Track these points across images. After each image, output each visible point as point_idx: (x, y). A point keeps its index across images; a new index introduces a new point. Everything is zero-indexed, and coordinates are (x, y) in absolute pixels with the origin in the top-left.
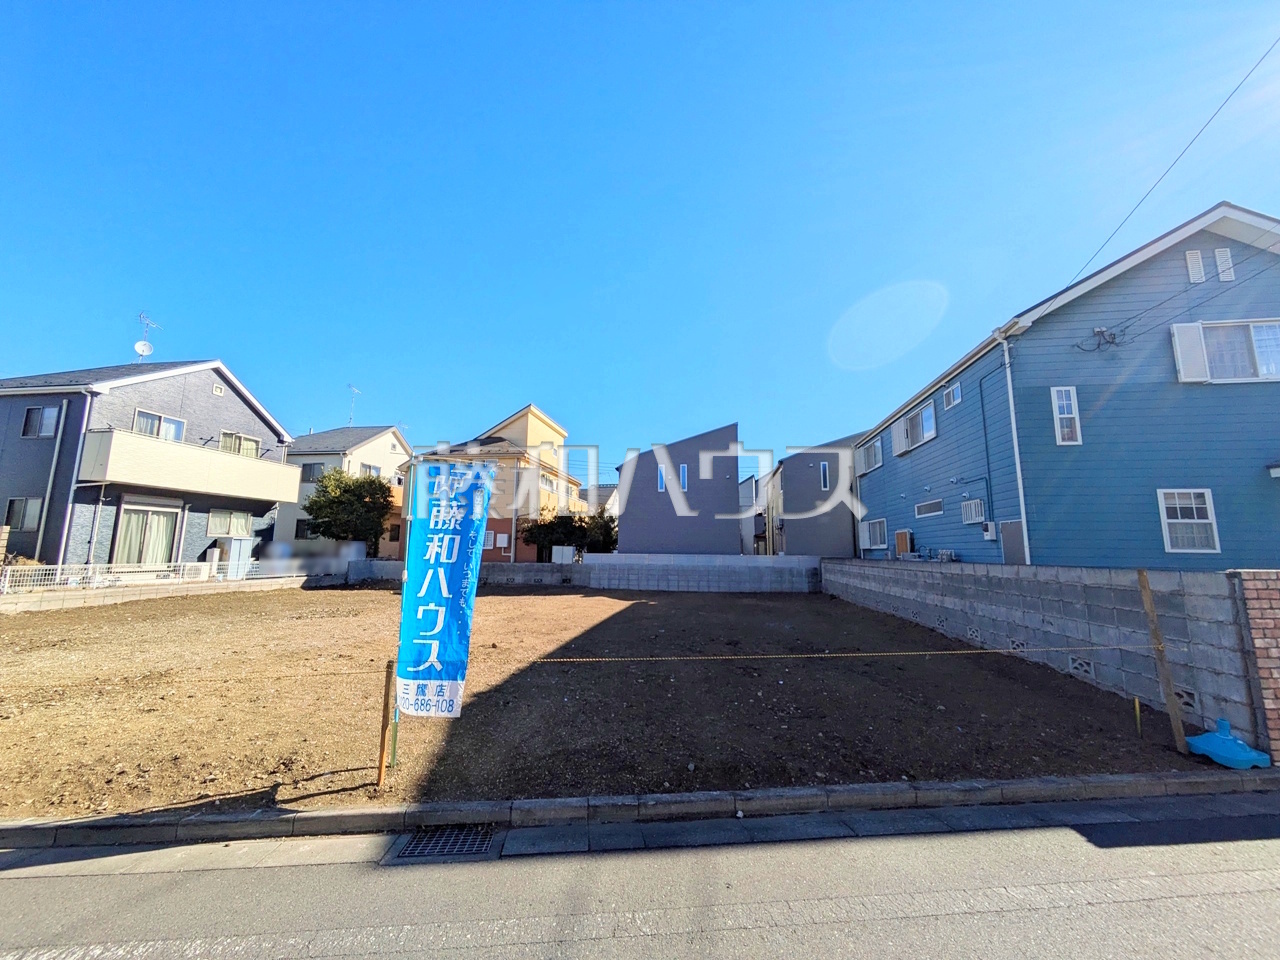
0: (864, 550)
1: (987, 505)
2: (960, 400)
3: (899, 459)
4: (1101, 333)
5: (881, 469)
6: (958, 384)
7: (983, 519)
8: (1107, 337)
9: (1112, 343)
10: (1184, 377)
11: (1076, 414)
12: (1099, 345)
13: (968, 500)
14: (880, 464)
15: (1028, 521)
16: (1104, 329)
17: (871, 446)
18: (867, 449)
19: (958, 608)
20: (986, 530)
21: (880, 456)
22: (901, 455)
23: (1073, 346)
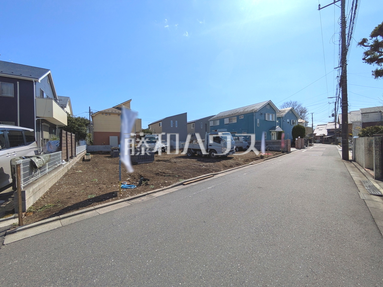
18: (214, 121)
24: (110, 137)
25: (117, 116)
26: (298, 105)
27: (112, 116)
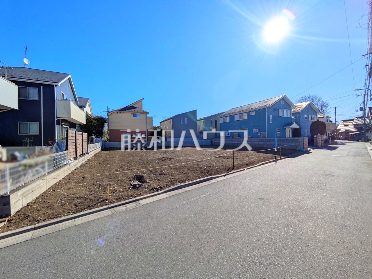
18: (224, 118)
25: (130, 114)
26: (318, 98)
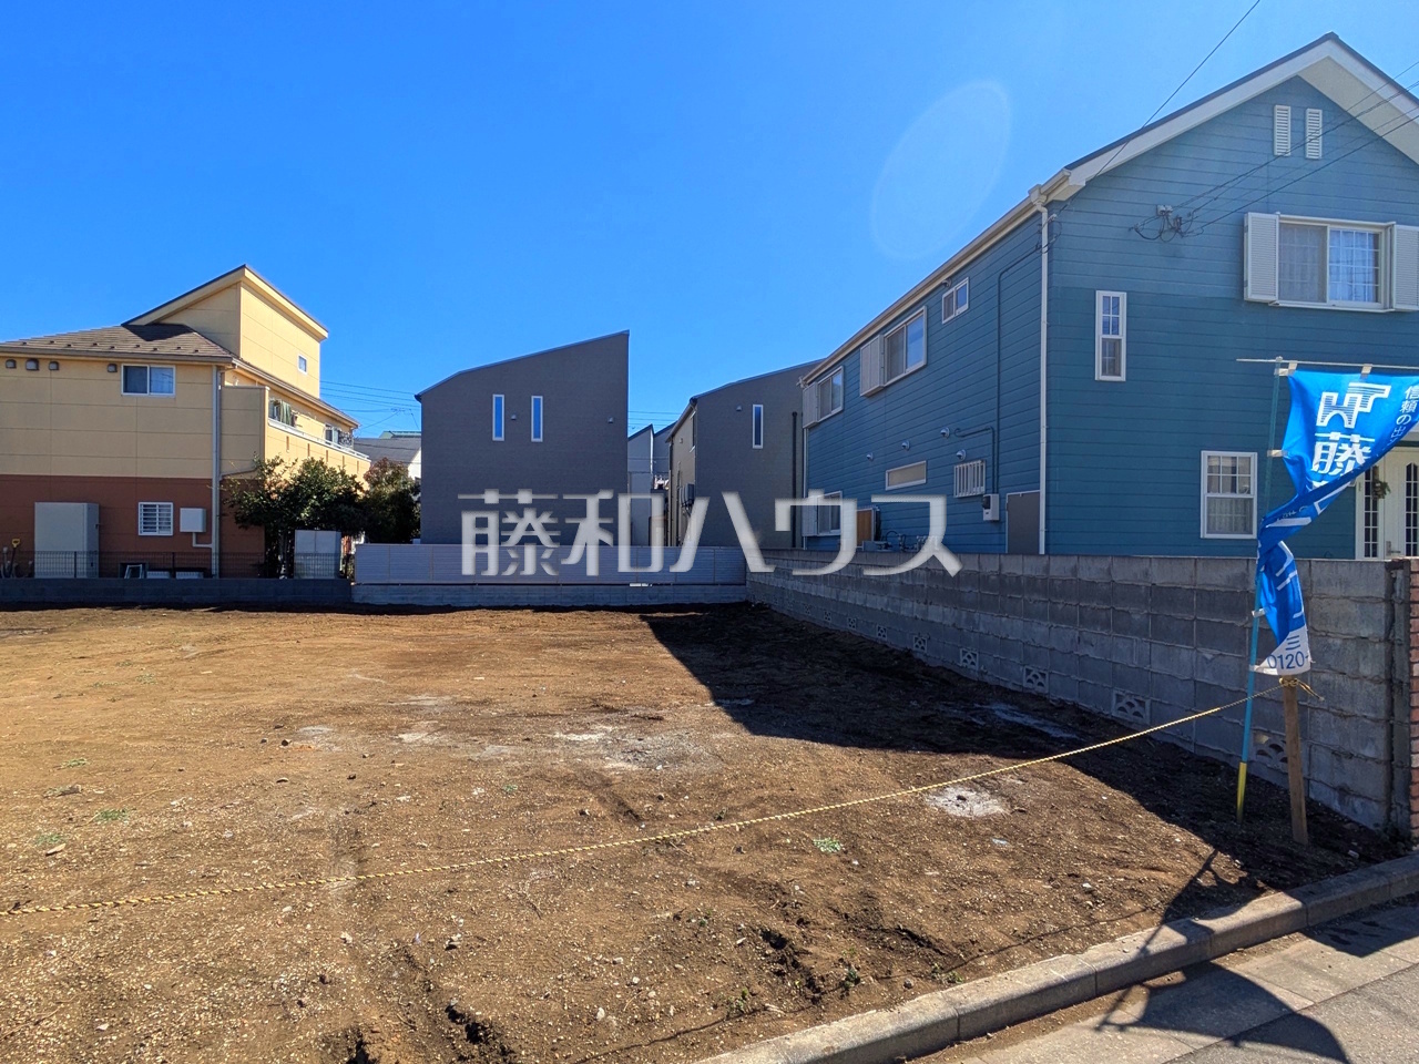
0: (809, 538)
1: (990, 469)
2: (966, 307)
3: (867, 402)
4: (1165, 214)
5: (841, 416)
6: (966, 281)
7: (983, 489)
8: (1172, 223)
9: (1177, 231)
10: (1251, 294)
11: (1122, 335)
12: (1161, 232)
13: (964, 462)
14: (840, 409)
15: (1047, 493)
16: (1170, 208)
17: (828, 381)
18: (822, 385)
19: (948, 622)
20: (987, 506)
21: (840, 398)
22: (871, 395)
23: (1130, 230)
24: (39, 506)
25: (99, 371)
27: (70, 371)
